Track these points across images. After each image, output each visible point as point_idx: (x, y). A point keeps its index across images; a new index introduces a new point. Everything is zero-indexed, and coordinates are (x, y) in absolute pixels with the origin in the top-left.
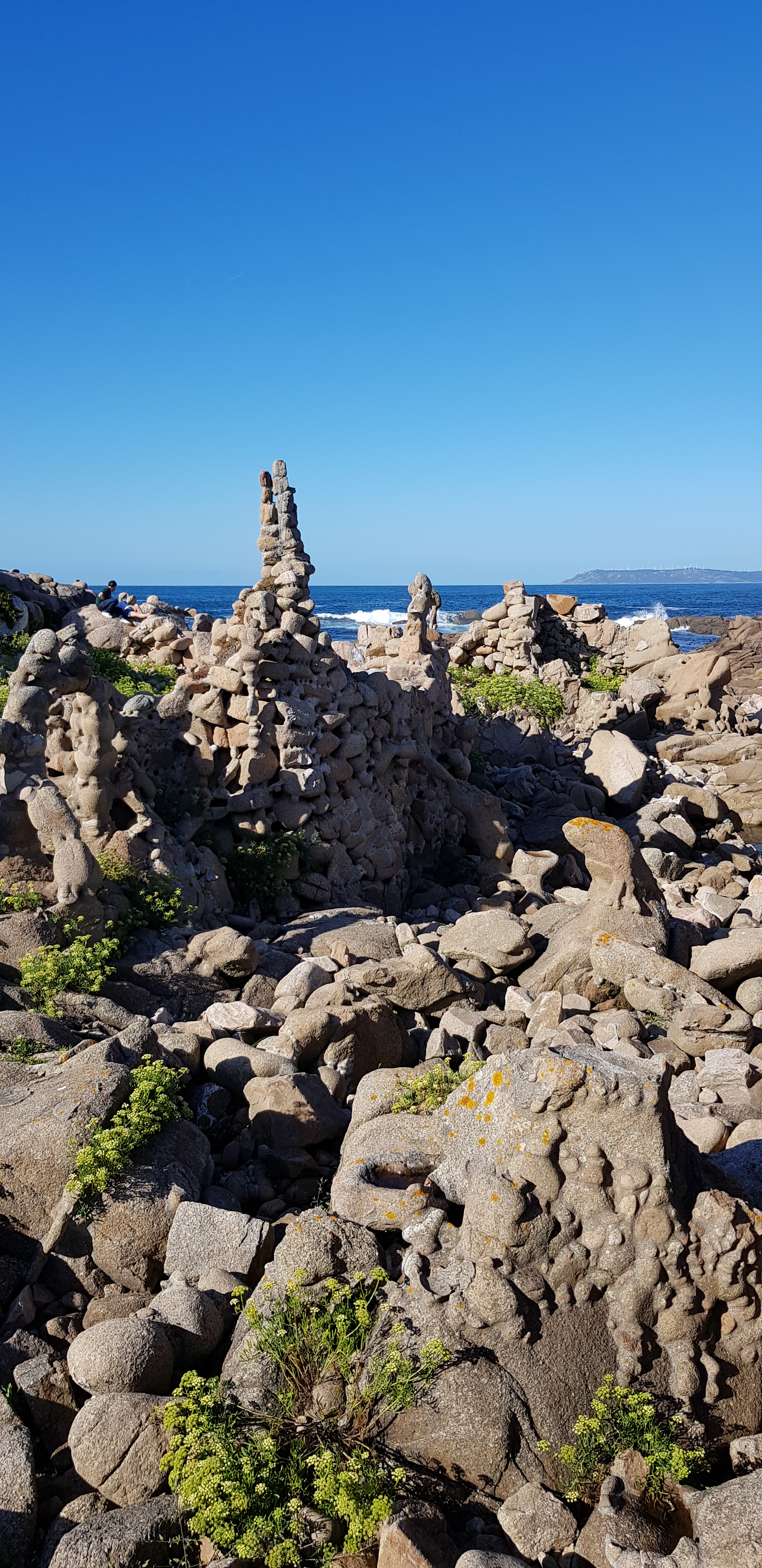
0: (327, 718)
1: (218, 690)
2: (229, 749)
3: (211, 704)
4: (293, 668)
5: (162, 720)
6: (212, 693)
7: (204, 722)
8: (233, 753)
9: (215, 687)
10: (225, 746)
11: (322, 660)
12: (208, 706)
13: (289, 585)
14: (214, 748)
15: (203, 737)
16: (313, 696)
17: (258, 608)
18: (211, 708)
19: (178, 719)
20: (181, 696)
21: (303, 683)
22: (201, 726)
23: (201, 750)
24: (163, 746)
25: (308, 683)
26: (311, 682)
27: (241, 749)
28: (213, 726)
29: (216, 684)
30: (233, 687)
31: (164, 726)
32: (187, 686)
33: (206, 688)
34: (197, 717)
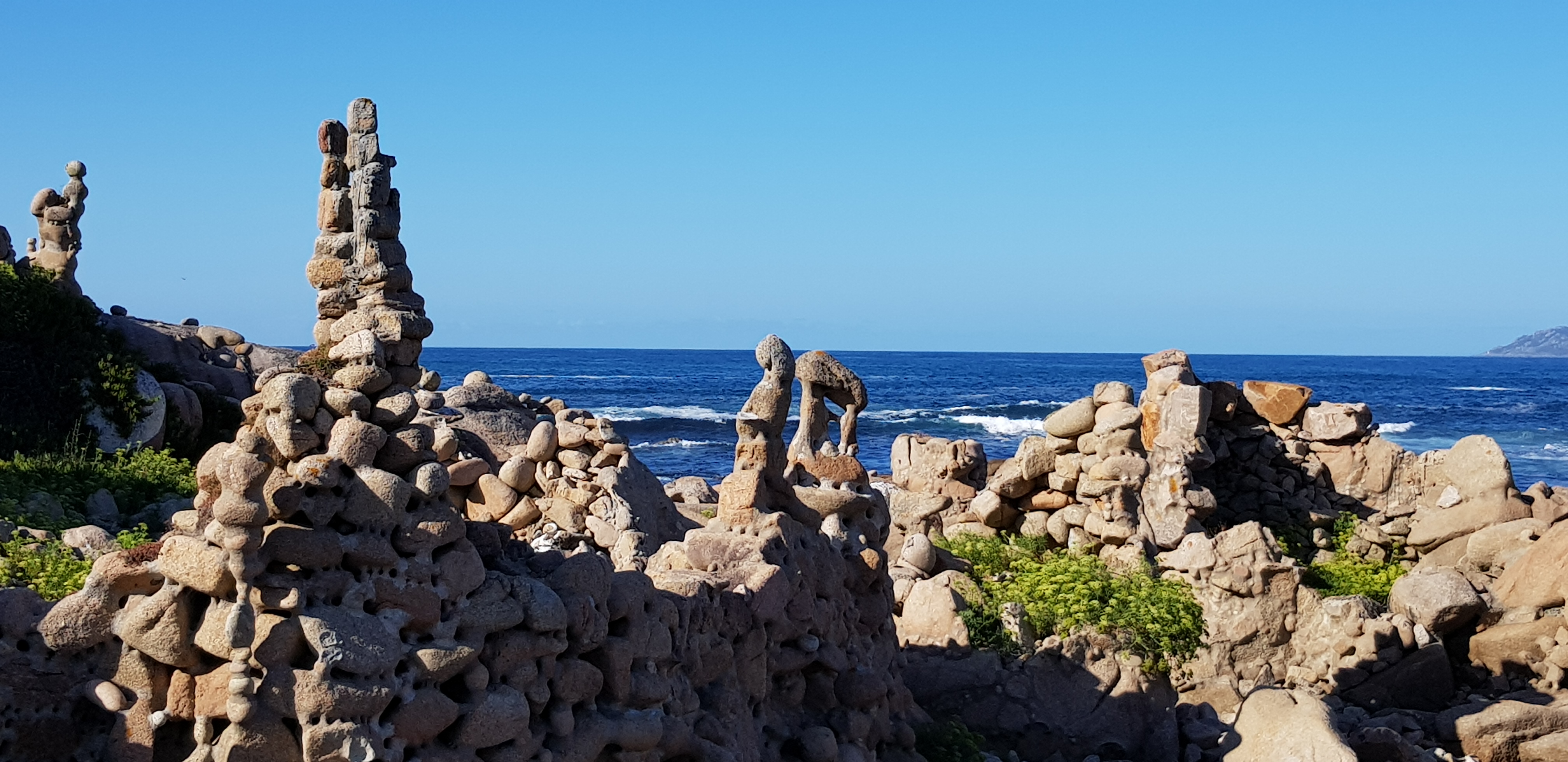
0: (425, 655)
1: (178, 589)
2: (190, 723)
3: (157, 620)
4: (350, 543)
5: (50, 653)
6: (165, 594)
7: (145, 659)
8: (199, 731)
9: (174, 582)
10: (184, 715)
11: (421, 525)
12: (151, 624)
13: (358, 360)
14: (157, 718)
15: (143, 693)
16: (396, 605)
17: (277, 411)
18: (158, 627)
19: (90, 650)
20: (96, 601)
21: (375, 575)
22: (140, 669)
23: (129, 724)
24: (47, 712)
25: (386, 576)
26: (393, 573)
27: (218, 724)
28: (169, 670)
29: (174, 575)
30: (207, 584)
31: (54, 666)
32: (110, 579)
33: (152, 584)
34: (131, 648)
